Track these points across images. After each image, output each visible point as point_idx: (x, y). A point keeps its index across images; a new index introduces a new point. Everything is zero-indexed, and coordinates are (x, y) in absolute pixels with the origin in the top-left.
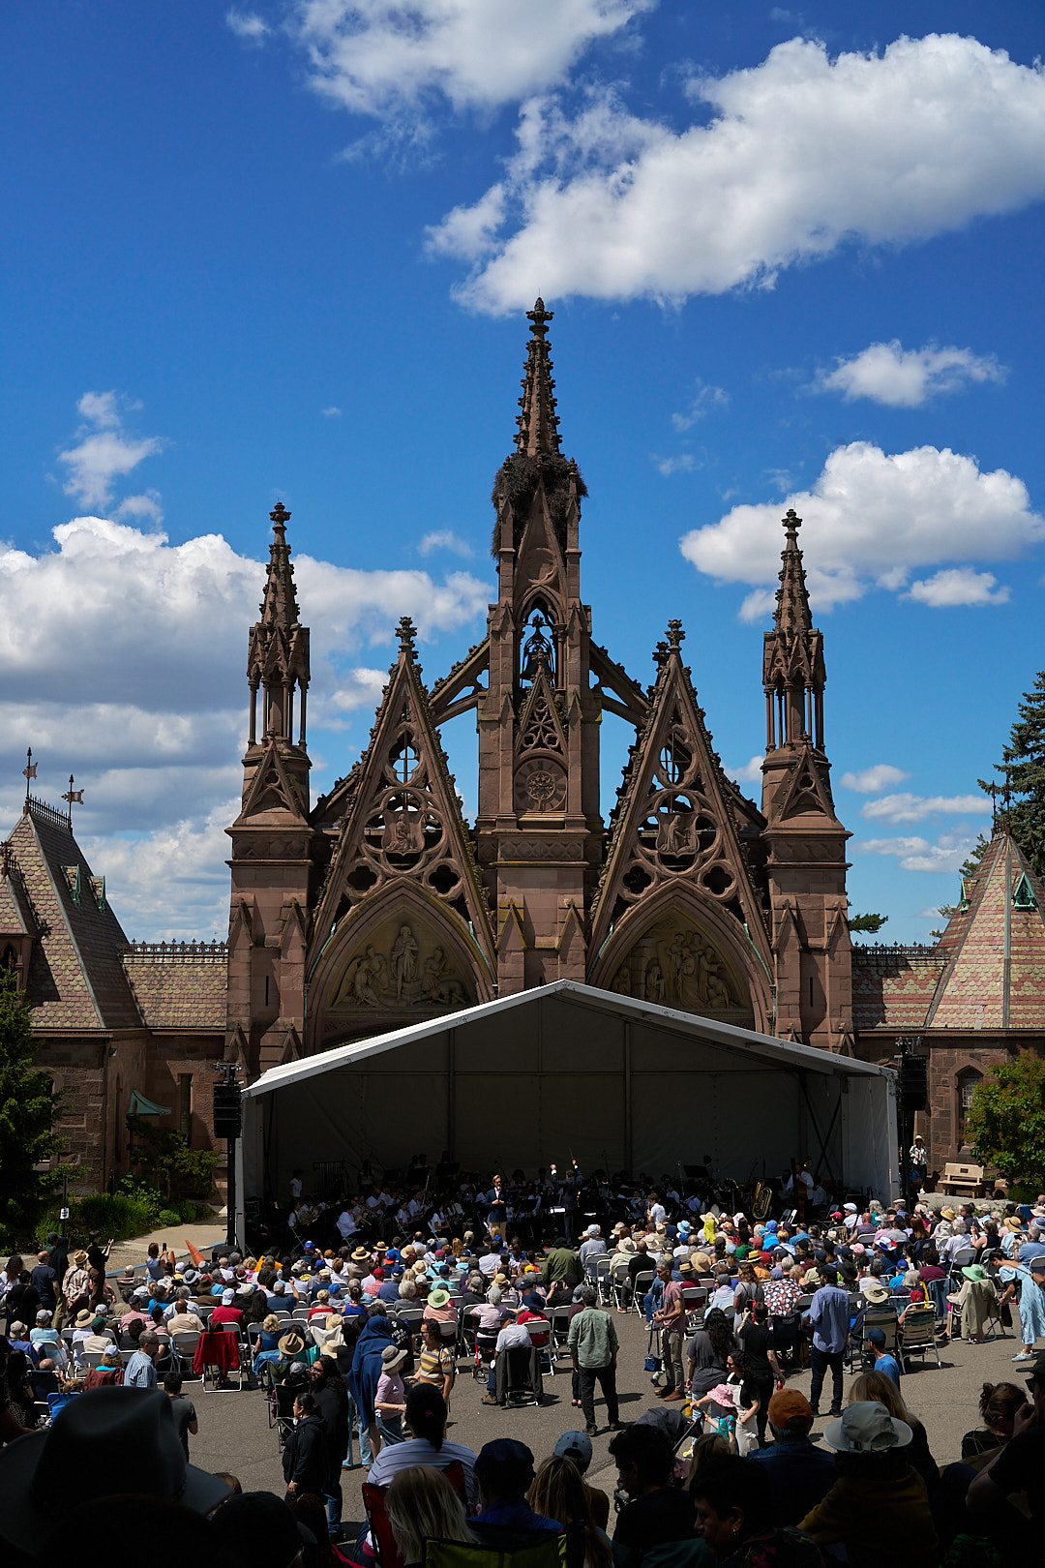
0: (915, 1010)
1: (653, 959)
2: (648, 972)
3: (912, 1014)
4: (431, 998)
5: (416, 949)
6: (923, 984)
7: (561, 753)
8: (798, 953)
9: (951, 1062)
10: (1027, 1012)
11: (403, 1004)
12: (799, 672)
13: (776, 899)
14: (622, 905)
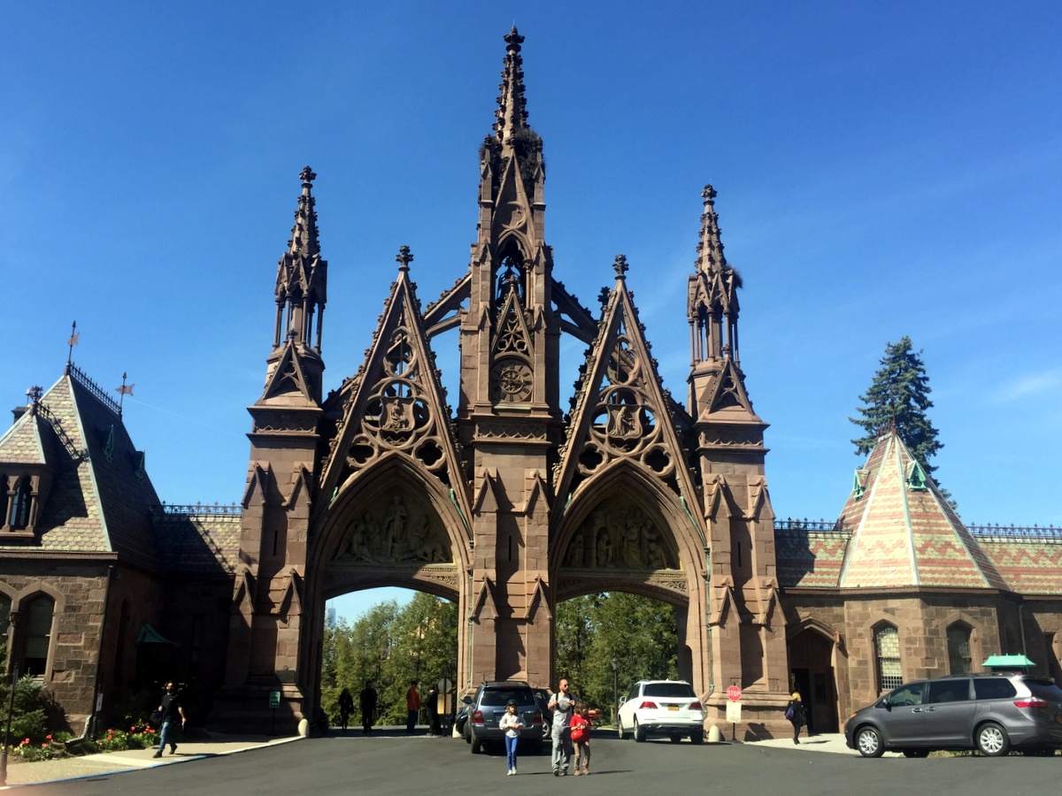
0: (828, 573)
1: (602, 528)
2: (599, 539)
3: (825, 577)
4: (417, 557)
5: (405, 515)
6: (832, 552)
7: (528, 355)
8: (728, 520)
9: (865, 616)
10: (933, 572)
11: (393, 560)
12: (719, 301)
13: (707, 477)
14: (580, 477)
